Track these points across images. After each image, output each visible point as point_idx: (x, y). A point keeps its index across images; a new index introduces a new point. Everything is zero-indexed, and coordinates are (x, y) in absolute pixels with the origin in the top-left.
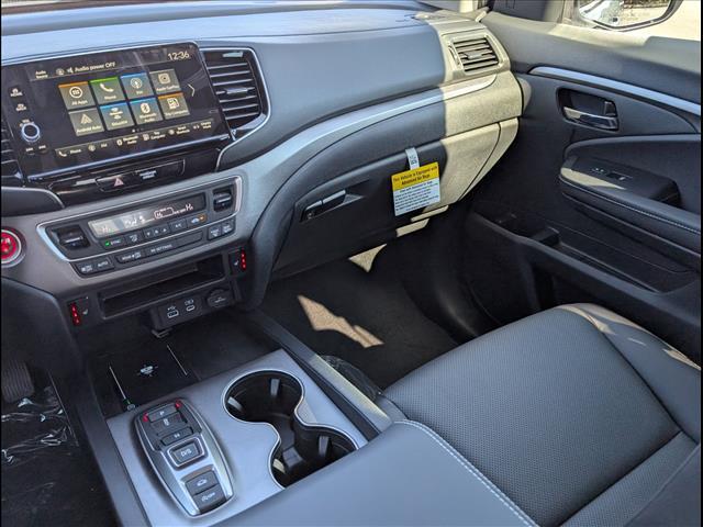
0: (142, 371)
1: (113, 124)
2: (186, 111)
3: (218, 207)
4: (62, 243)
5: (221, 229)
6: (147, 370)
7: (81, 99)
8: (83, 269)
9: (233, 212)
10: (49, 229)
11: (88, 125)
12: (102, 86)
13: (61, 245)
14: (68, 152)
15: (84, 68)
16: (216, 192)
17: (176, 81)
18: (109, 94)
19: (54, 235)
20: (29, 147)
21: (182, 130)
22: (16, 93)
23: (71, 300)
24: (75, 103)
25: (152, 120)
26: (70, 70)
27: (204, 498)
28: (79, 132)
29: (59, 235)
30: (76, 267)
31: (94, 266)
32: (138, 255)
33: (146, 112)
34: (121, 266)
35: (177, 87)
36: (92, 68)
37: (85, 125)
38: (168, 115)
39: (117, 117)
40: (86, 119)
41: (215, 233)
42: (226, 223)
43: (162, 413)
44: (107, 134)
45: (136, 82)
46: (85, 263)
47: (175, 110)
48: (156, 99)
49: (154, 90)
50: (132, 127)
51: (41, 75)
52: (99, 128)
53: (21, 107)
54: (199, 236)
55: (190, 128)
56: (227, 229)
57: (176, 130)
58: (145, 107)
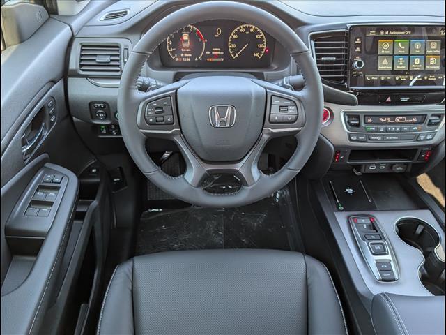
0: (347, 190)
1: (398, 67)
2: (438, 67)
3: (430, 124)
4: (348, 122)
5: (426, 136)
6: (350, 191)
7: (386, 50)
8: (352, 138)
9: (437, 128)
10: (345, 113)
11: (385, 65)
12: (400, 44)
13: (348, 123)
14: (371, 78)
15: (395, 33)
16: (433, 115)
17: (440, 48)
18: (402, 50)
19: (347, 117)
20: (355, 71)
21: (432, 78)
22: (358, 41)
23: (339, 150)
24: (383, 52)
25: (418, 69)
26: (387, 33)
27: (385, 275)
28: (380, 68)
29: (348, 117)
30: (349, 135)
31: (358, 137)
32: (380, 138)
33: (417, 63)
34: (369, 141)
35: (439, 52)
36: (398, 33)
37: (384, 65)
38: (428, 67)
39: (401, 64)
40: (385, 62)
41: (422, 138)
42: (430, 134)
43: (363, 221)
44: (394, 72)
45: (417, 45)
46: (354, 135)
47: (432, 65)
48: (425, 57)
49: (425, 51)
50: (406, 71)
51: (373, 33)
52: (390, 68)
53: (358, 49)
54: (413, 137)
55: (437, 78)
56: (429, 137)
57: (429, 77)
58: (417, 61)
